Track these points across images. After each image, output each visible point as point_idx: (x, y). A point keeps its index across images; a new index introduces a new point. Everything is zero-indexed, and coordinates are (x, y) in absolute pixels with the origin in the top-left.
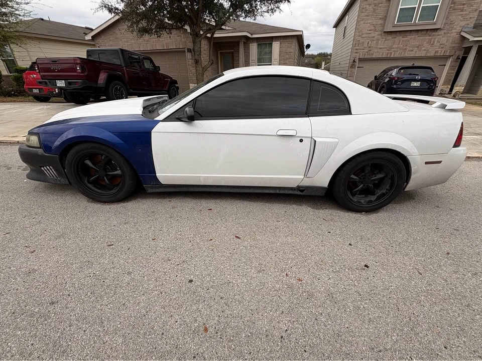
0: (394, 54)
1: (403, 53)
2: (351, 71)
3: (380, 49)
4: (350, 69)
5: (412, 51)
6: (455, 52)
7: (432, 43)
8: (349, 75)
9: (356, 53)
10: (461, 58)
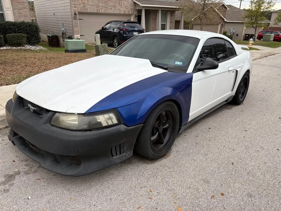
0: (102, 10)
1: (106, 10)
2: (75, 22)
3: (91, 5)
4: (74, 21)
5: (111, 9)
6: (134, 12)
7: (121, 5)
8: (74, 26)
9: (75, 7)
10: (137, 16)
